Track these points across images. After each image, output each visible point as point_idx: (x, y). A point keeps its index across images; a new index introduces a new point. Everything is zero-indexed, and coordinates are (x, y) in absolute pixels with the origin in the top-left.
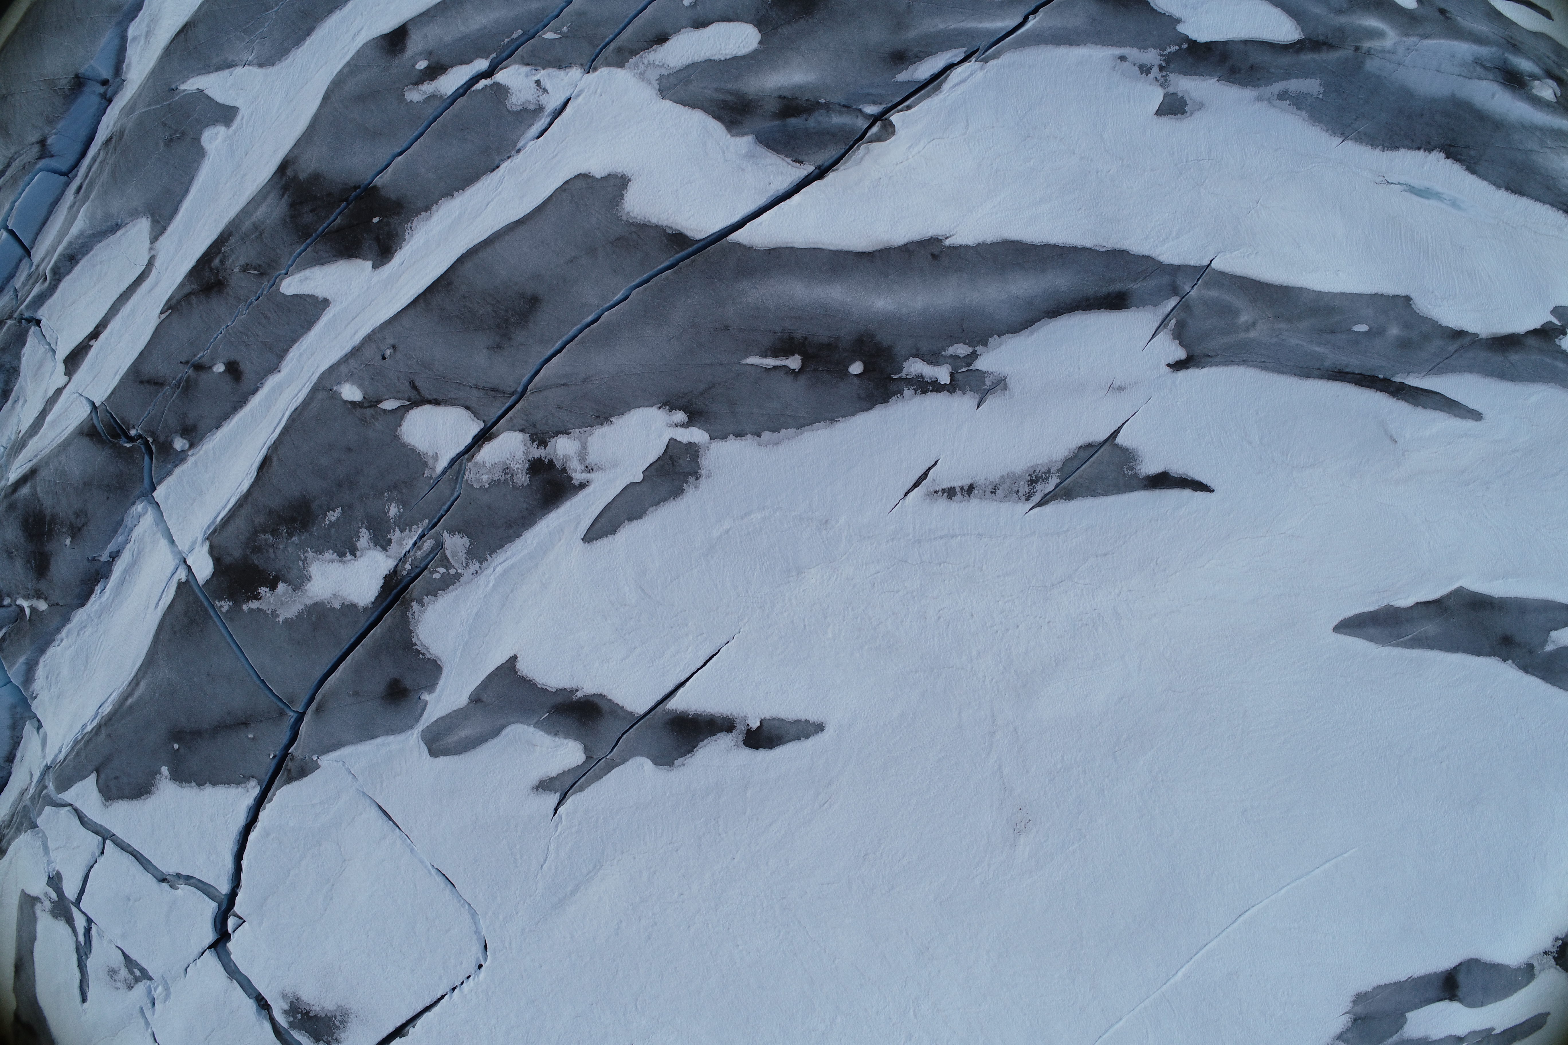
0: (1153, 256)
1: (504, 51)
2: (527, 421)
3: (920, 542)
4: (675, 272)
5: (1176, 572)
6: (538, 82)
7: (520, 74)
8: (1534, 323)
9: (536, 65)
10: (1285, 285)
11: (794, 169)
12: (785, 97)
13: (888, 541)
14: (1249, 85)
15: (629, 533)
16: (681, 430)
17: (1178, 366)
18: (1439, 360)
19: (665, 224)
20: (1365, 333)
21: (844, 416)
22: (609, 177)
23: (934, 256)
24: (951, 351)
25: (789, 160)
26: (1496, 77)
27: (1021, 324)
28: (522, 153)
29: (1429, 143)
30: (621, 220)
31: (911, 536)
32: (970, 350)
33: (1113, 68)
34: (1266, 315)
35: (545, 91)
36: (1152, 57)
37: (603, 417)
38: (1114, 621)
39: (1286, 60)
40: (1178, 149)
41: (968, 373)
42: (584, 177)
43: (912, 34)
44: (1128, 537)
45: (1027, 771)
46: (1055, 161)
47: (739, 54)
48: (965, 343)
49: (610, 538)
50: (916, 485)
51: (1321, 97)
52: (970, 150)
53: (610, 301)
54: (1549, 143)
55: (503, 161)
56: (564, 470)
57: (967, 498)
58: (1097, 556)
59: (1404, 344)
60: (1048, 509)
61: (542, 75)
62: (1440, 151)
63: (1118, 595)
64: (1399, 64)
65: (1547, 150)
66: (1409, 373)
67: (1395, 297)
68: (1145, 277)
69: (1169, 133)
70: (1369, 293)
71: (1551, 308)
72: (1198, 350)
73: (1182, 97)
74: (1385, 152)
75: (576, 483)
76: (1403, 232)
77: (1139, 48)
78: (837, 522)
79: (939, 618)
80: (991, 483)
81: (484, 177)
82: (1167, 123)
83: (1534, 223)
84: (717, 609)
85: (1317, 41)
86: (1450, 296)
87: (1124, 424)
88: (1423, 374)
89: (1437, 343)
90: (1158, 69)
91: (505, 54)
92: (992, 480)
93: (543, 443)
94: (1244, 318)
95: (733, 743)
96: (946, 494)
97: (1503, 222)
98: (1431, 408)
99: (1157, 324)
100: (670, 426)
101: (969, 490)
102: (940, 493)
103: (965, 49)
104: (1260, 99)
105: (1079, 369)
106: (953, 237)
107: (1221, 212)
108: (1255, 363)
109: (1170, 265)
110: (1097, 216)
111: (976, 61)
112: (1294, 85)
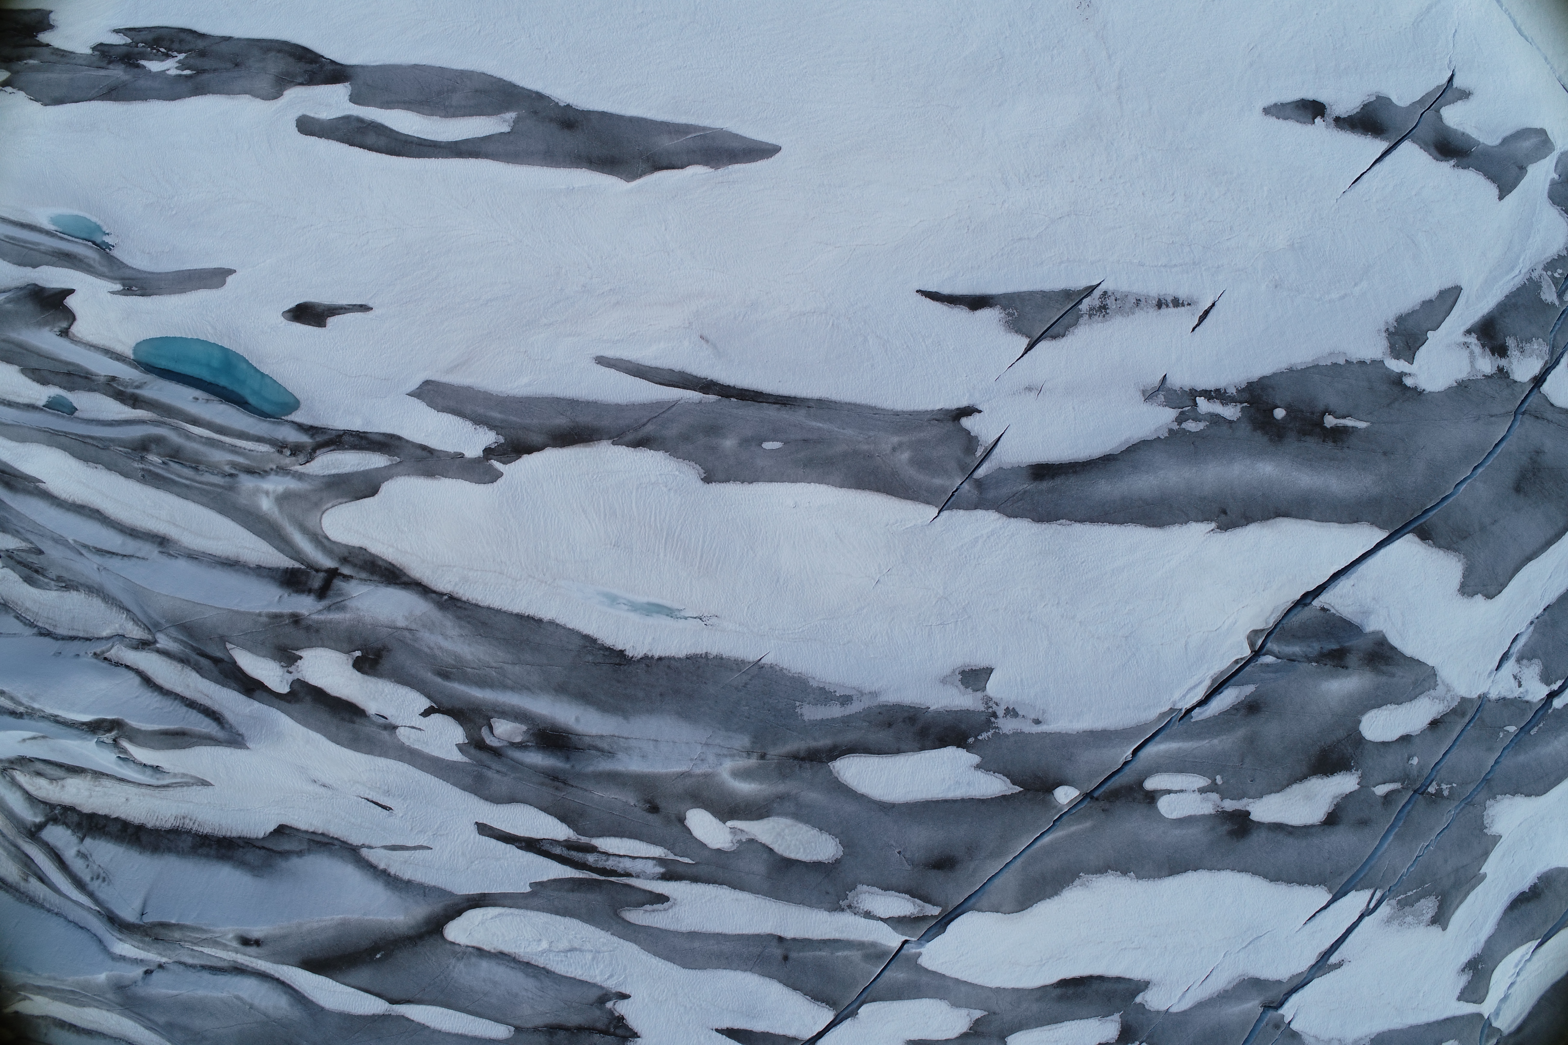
0: (1005, 518)
1: (1542, 715)
2: (1513, 390)
3: (1194, 263)
4: (1425, 505)
5: (949, 218)
6: (1520, 686)
7: (1532, 693)
8: (528, 461)
9: (1521, 701)
10: (859, 491)
11: (1329, 602)
12: (1343, 667)
13: (1223, 266)
14: (890, 706)
15: (1431, 291)
16: (1406, 370)
17: (969, 411)
18: (665, 415)
19: (1434, 550)
20: (765, 441)
21: (1282, 373)
22: (1472, 595)
23: (1224, 512)
24: (1201, 426)
25: (1333, 611)
26: (580, 739)
27: (1139, 449)
28: (1529, 622)
29: (647, 666)
30: (1464, 554)
31: (1203, 269)
32: (1184, 425)
33: (1044, 712)
34: (882, 459)
35: (1515, 677)
36: (1007, 726)
37: (1462, 387)
38: (1009, 178)
39: (850, 737)
40: (967, 634)
41: (1181, 405)
42: (1490, 596)
43: (1241, 733)
44: (1000, 254)
45: (1084, 51)
46: (1102, 613)
47: (1376, 711)
48: (1190, 432)
49: (1443, 288)
50: (1206, 313)
51: (798, 703)
52: (1185, 620)
53: (1468, 484)
54: (494, 673)
55: (1541, 615)
56: (1483, 346)
57: (1161, 298)
58: (1028, 238)
59: (713, 430)
60: (1082, 283)
61: (1516, 693)
62: (632, 657)
63: (1004, 201)
64: (707, 744)
65: (494, 665)
66: (700, 402)
67: (727, 480)
68: (1014, 496)
69: (977, 651)
70: (760, 484)
71: (500, 481)
72: (950, 426)
73: (967, 688)
74: (704, 652)
75: (1473, 334)
76: (698, 559)
77: (1022, 733)
78: (1267, 286)
79: (1173, 194)
80: (1142, 309)
81: (1554, 601)
82: (979, 661)
83: (502, 584)
84: (1356, 222)
85: (812, 761)
86: (646, 487)
87: (1022, 356)
88: (682, 401)
89: (672, 431)
90: (998, 713)
91: (1541, 713)
92: (1141, 311)
93: (1500, 370)
94: (905, 456)
95: (1334, 107)
96: (1181, 302)
97: (546, 582)
98: (663, 369)
99: (997, 450)
100: (1414, 375)
101: (1160, 304)
102: (1186, 303)
103: (1193, 720)
104: (874, 694)
105: (1073, 408)
106: (1208, 531)
107: (923, 569)
108: (886, 413)
109: (987, 509)
110: (1065, 556)
111: (1181, 710)
112: (836, 711)
